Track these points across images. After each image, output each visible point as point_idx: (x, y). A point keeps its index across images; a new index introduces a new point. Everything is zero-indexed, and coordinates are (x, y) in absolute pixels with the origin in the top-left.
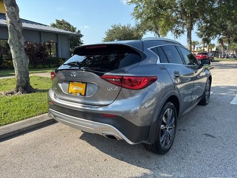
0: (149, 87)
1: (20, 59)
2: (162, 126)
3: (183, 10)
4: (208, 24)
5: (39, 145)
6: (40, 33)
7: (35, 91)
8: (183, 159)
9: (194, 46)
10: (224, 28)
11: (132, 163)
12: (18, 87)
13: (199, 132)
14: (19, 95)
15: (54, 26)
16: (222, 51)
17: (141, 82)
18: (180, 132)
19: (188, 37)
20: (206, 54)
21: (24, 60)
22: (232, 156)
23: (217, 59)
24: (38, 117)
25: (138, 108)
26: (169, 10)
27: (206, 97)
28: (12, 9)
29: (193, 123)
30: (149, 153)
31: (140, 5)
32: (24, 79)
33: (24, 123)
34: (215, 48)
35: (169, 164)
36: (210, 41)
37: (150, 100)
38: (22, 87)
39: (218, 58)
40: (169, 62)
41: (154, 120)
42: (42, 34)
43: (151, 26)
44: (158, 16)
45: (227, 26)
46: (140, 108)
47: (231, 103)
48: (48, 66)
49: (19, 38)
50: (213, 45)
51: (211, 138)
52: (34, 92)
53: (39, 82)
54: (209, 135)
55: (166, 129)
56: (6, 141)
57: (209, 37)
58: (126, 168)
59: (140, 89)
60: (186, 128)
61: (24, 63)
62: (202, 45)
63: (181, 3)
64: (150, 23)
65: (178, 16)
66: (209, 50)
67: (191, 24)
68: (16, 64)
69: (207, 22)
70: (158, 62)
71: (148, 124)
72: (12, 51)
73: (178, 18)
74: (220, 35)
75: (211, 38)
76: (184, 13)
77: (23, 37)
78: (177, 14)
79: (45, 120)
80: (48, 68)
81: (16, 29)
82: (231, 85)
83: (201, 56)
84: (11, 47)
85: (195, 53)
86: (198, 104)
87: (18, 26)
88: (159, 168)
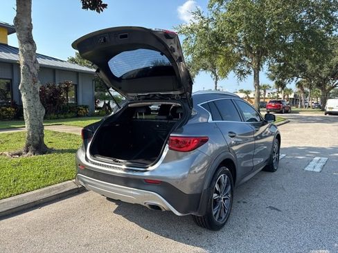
0: (199, 149)
1: (33, 109)
2: (215, 195)
3: (248, 45)
4: (282, 64)
5: (62, 221)
6: (54, 71)
7: (51, 151)
8: (240, 236)
9: (265, 91)
10: (302, 68)
11: (179, 240)
12: (28, 146)
13: (262, 205)
14: (29, 156)
15: (72, 60)
16: (302, 98)
17: (190, 143)
18: (239, 204)
19: (255, 79)
20: (280, 102)
21: (38, 110)
22: (299, 232)
23: (296, 109)
24: (58, 185)
25: (187, 173)
26: (229, 45)
27: (274, 161)
28: (28, 46)
29: (257, 194)
30: (199, 229)
31: (191, 37)
32: (36, 135)
33: (41, 193)
34: (293, 94)
35: (224, 241)
36: (285, 86)
37: (201, 163)
38: (34, 146)
39: (297, 107)
40: (223, 120)
41: (205, 187)
42: (57, 72)
43: (206, 64)
44: (215, 52)
45: (307, 66)
46: (189, 173)
47: (306, 169)
48: (62, 116)
49: (35, 82)
50: (290, 91)
51: (276, 211)
52: (50, 153)
53: (54, 139)
54: (274, 209)
55: (220, 199)
56: (19, 216)
57: (284, 79)
58: (172, 246)
59: (189, 151)
60: (247, 200)
61: (38, 114)
62: (275, 90)
63: (245, 37)
64: (205, 60)
65: (242, 52)
66: (284, 96)
67: (259, 63)
68: (28, 116)
69: (279, 61)
70: (210, 120)
71: (198, 191)
72: (23, 99)
73: (241, 55)
74: (298, 77)
75: (287, 81)
76: (249, 49)
77: (39, 81)
78: (240, 51)
79: (68, 189)
80: (62, 118)
81: (31, 71)
82: (310, 145)
83: (273, 104)
84: (23, 94)
85: (266, 100)
86: (262, 170)
87: (34, 68)
88: (211, 245)
